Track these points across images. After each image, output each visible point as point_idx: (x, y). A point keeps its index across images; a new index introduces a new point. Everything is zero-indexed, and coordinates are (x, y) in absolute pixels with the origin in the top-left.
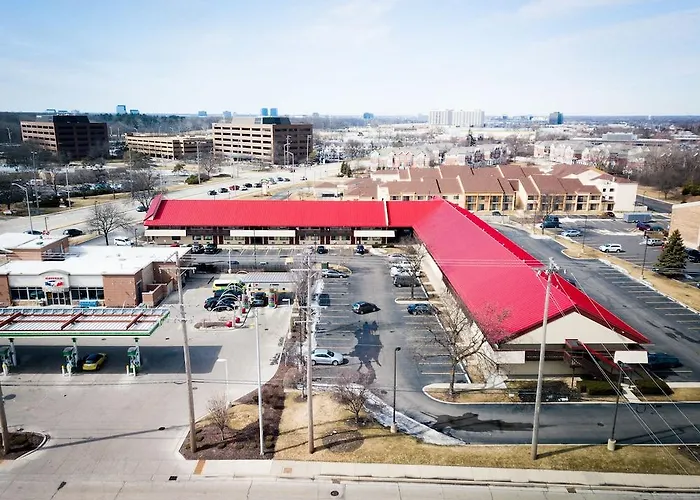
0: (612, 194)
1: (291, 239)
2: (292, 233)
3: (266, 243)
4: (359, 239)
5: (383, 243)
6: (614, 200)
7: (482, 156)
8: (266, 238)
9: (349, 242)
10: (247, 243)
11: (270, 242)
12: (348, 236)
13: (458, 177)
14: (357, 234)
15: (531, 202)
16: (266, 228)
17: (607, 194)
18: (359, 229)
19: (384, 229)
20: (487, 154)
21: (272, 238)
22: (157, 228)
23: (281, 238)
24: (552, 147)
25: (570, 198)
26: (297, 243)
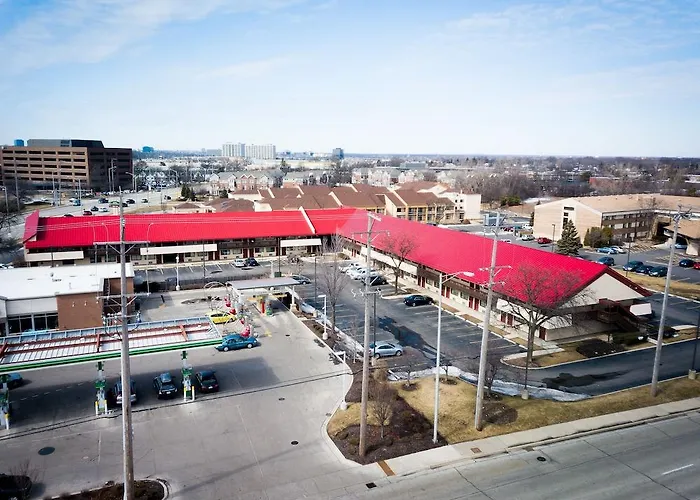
0: (462, 204)
1: (211, 253)
2: (213, 247)
3: (181, 260)
4: (284, 249)
5: (309, 251)
6: (465, 209)
7: (315, 180)
8: (181, 255)
9: (274, 253)
10: (159, 262)
11: (186, 259)
12: (274, 246)
13: (332, 194)
14: (284, 243)
15: (399, 214)
16: (181, 243)
17: (458, 205)
18: (284, 238)
19: (309, 237)
20: (318, 178)
21: (188, 255)
22: (42, 250)
23: (199, 254)
24: (370, 173)
25: (430, 209)
26: (217, 258)
